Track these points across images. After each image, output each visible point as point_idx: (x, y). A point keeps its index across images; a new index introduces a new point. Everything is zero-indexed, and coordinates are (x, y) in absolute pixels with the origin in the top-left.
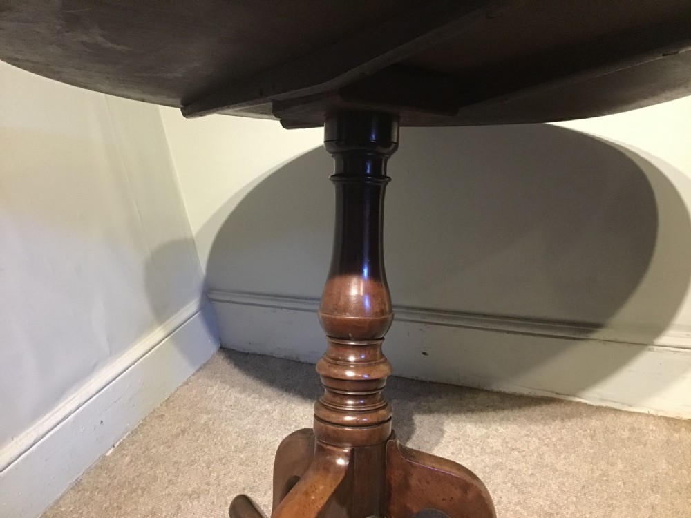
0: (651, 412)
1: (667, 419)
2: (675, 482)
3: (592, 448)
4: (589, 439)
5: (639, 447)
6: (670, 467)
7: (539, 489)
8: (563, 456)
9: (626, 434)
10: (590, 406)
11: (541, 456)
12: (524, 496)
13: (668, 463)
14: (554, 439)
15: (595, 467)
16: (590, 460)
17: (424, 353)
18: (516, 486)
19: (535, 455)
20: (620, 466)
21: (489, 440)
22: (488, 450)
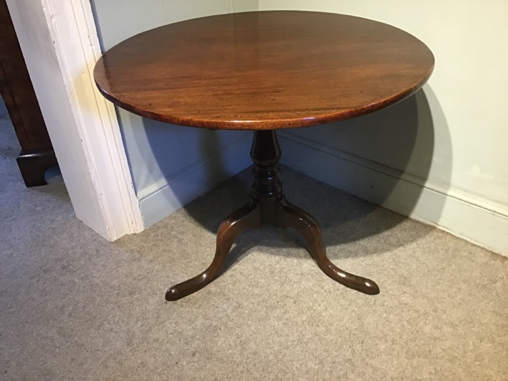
0: (486, 247)
1: (492, 253)
2: (478, 282)
3: (443, 255)
4: (444, 251)
5: (469, 262)
6: (480, 275)
7: (405, 266)
8: (426, 255)
9: (466, 254)
10: (454, 236)
11: (414, 252)
12: (396, 267)
13: (480, 273)
14: (425, 246)
15: (440, 264)
16: (439, 260)
17: (372, 187)
18: (395, 262)
19: (412, 251)
20: (454, 267)
21: (391, 238)
22: (388, 242)
